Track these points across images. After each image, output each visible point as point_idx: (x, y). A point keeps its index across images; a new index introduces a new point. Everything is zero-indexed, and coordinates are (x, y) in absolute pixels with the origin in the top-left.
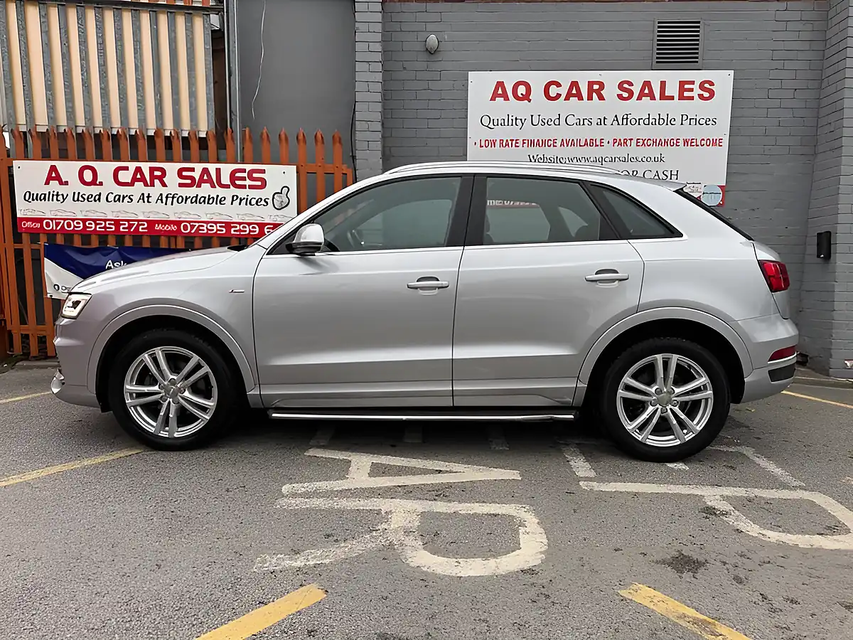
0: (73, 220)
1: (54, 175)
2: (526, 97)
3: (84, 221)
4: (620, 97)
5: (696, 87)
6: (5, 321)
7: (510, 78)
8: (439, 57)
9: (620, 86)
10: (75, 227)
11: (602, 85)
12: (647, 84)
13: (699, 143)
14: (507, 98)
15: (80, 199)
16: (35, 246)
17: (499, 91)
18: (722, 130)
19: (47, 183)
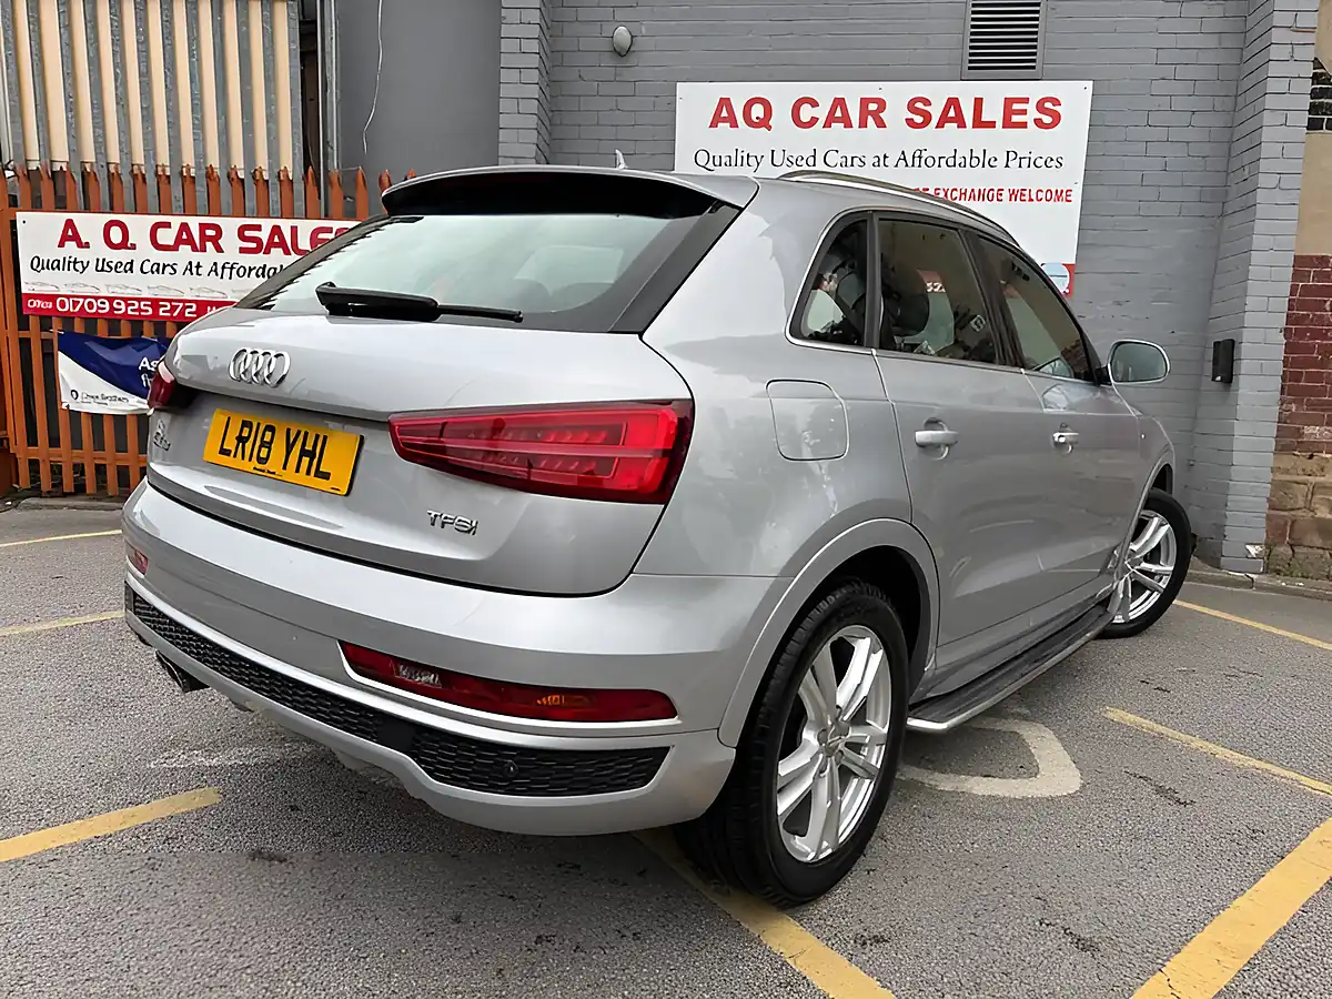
0: (96, 298)
1: (70, 234)
2: (764, 123)
3: (111, 300)
4: (910, 122)
5: (1031, 107)
6: (8, 439)
7: (739, 93)
8: (632, 60)
9: (911, 106)
10: (98, 308)
11: (882, 104)
12: (953, 102)
13: (1034, 197)
14: (734, 124)
15: (106, 268)
16: (45, 335)
17: (723, 114)
18: (1072, 177)
19: (61, 245)
